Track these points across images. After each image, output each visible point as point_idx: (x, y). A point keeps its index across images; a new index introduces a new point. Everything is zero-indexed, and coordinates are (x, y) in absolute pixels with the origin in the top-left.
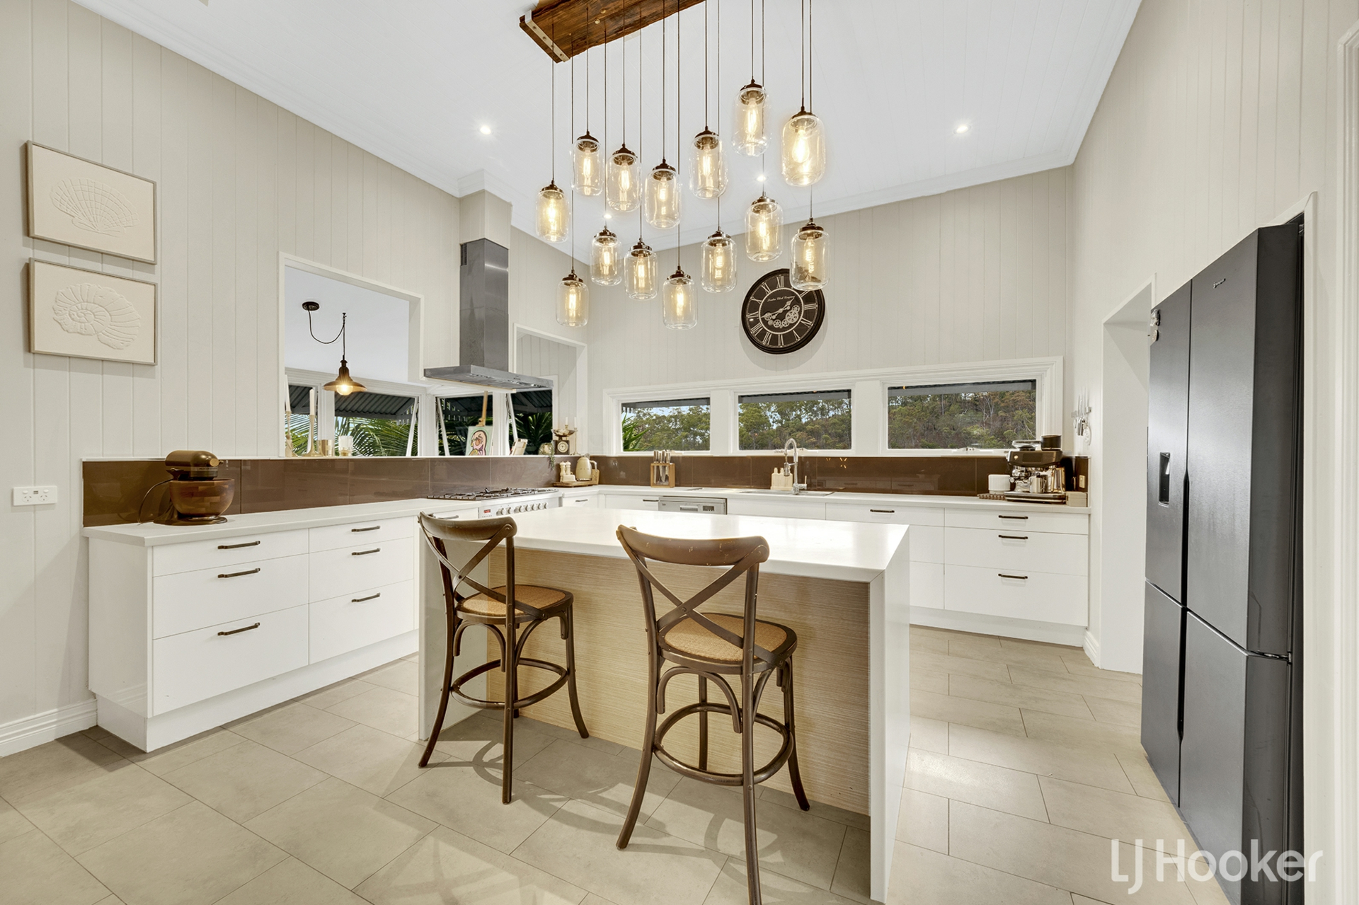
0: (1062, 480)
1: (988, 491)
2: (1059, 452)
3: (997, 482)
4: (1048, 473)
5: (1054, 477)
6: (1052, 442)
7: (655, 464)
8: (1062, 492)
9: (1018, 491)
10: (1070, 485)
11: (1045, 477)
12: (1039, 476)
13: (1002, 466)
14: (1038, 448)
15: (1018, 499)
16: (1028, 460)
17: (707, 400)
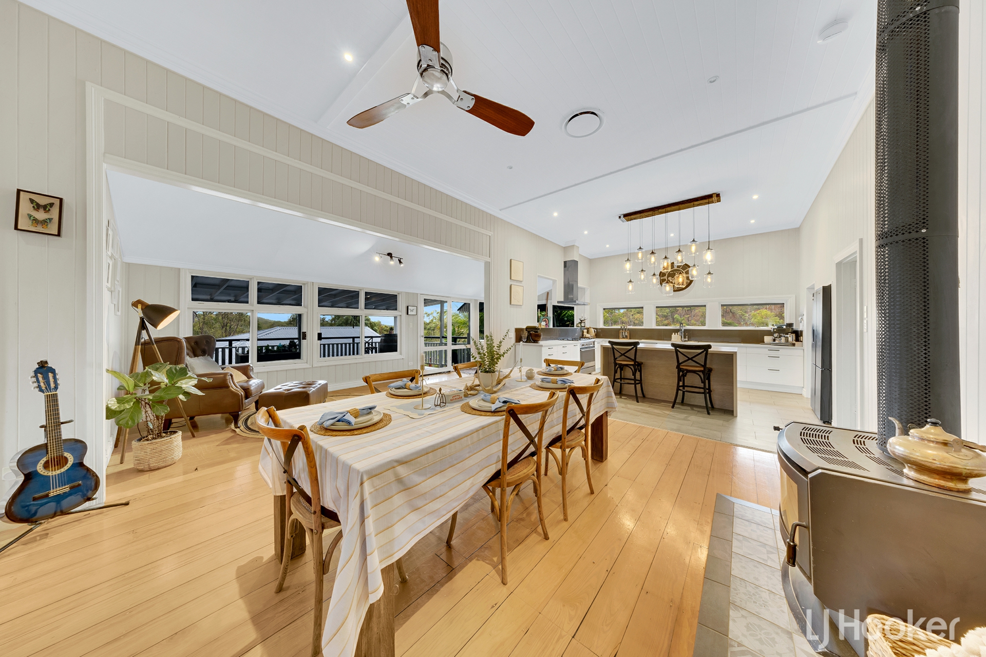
0: (794, 338)
1: (764, 342)
2: (793, 329)
3: (767, 339)
4: (788, 336)
5: (791, 338)
6: (790, 325)
7: (621, 331)
8: (794, 342)
9: (777, 342)
10: (797, 340)
11: (787, 337)
12: (785, 337)
13: (769, 333)
14: (785, 327)
15: (777, 345)
16: (780, 331)
17: (642, 308)
